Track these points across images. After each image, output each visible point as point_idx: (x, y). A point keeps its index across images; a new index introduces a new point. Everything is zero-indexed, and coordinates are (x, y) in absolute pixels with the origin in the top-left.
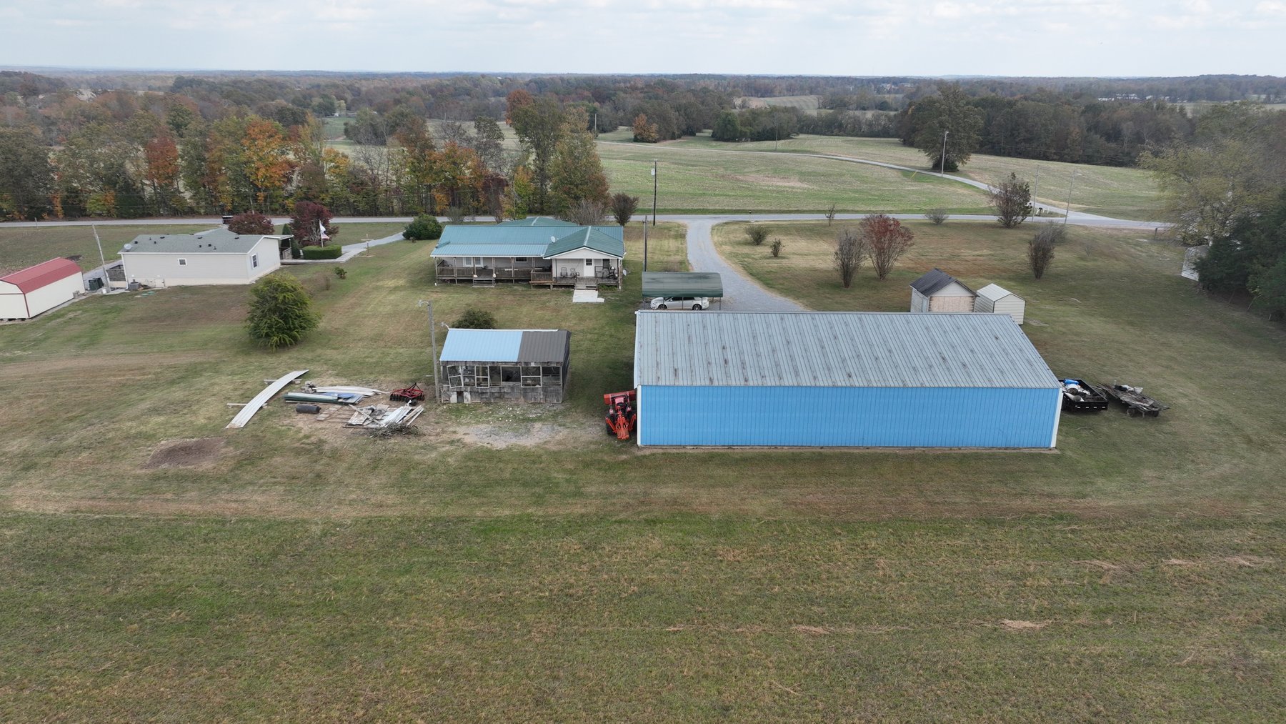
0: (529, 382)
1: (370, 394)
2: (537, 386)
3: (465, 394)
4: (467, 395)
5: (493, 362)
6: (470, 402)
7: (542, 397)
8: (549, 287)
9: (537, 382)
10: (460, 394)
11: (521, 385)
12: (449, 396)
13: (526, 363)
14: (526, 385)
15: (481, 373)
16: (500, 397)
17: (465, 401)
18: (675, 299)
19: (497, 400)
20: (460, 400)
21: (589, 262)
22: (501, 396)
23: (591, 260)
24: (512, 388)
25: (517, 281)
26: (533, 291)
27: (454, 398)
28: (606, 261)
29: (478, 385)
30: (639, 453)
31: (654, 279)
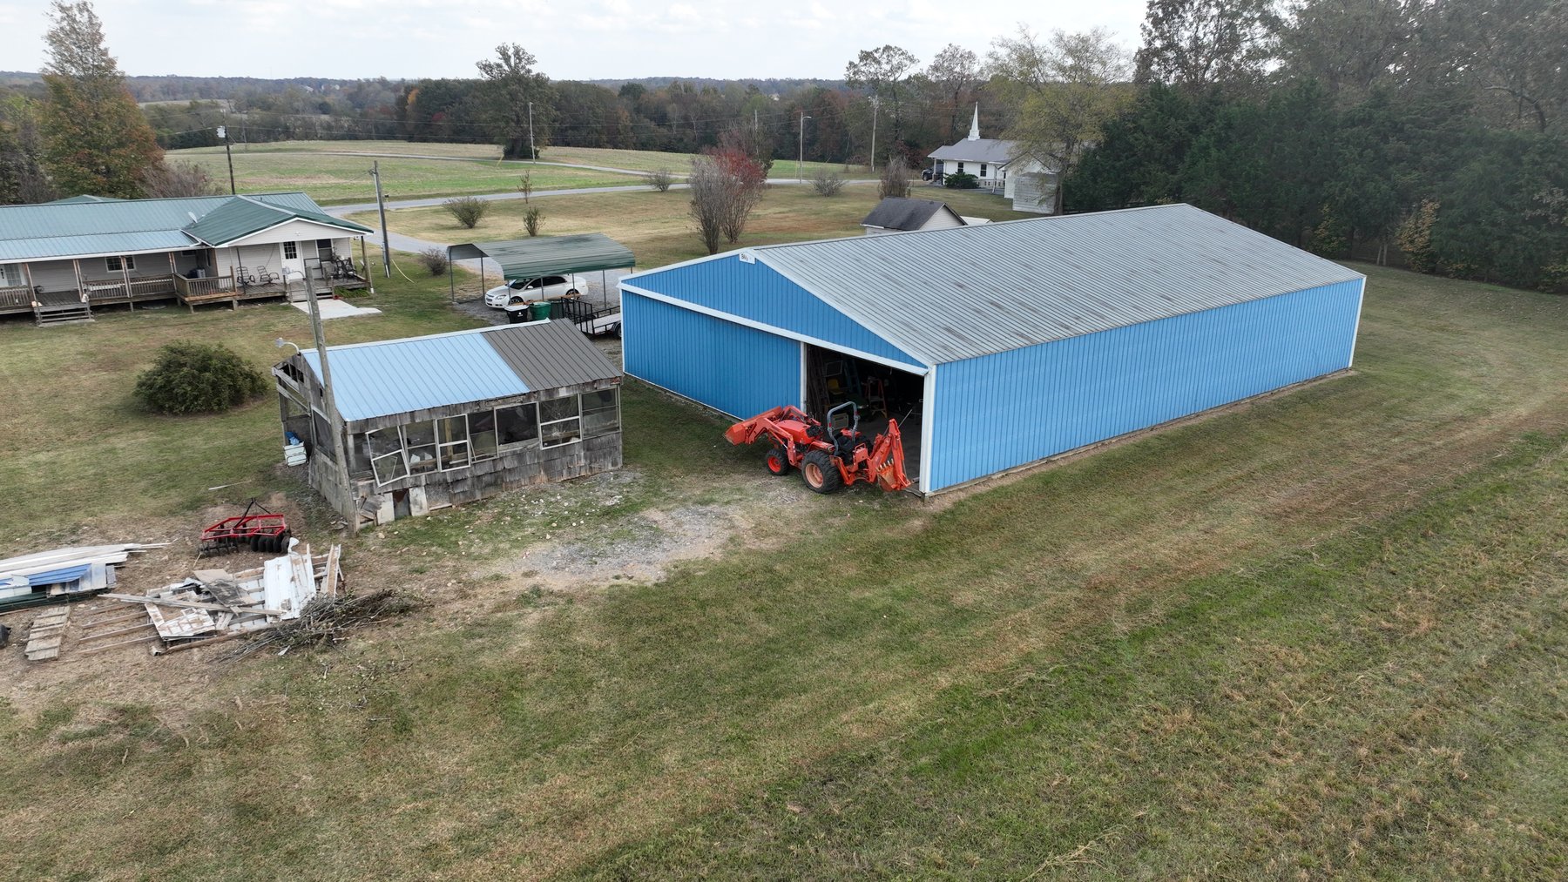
0: (556, 434)
1: (122, 557)
2: (574, 441)
3: (413, 493)
4: (419, 496)
5: (478, 403)
6: (425, 511)
7: (583, 462)
8: (229, 305)
9: (570, 429)
10: (401, 496)
11: (538, 444)
12: (375, 508)
13: (549, 392)
14: (550, 443)
15: (448, 434)
16: (494, 484)
17: (415, 512)
18: (536, 284)
19: (491, 492)
20: (402, 510)
21: (290, 249)
22: (497, 480)
23: (293, 243)
24: (519, 456)
25: (138, 305)
26: (197, 316)
27: (386, 511)
28: (324, 244)
29: (446, 464)
30: (935, 508)
31: (503, 250)
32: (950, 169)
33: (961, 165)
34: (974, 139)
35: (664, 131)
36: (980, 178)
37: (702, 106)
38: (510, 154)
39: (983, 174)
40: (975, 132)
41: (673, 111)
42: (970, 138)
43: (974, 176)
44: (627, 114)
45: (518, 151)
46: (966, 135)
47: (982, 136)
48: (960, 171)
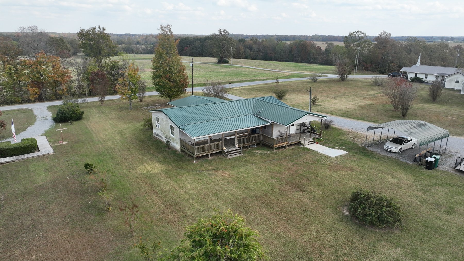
32: (411, 76)
33: (416, 74)
34: (419, 65)
35: (252, 53)
36: (425, 79)
37: (263, 45)
38: (219, 62)
39: (426, 77)
40: (419, 63)
41: (255, 47)
42: (417, 65)
43: (422, 78)
44: (242, 48)
45: (223, 61)
46: (415, 63)
47: (422, 64)
48: (416, 76)
